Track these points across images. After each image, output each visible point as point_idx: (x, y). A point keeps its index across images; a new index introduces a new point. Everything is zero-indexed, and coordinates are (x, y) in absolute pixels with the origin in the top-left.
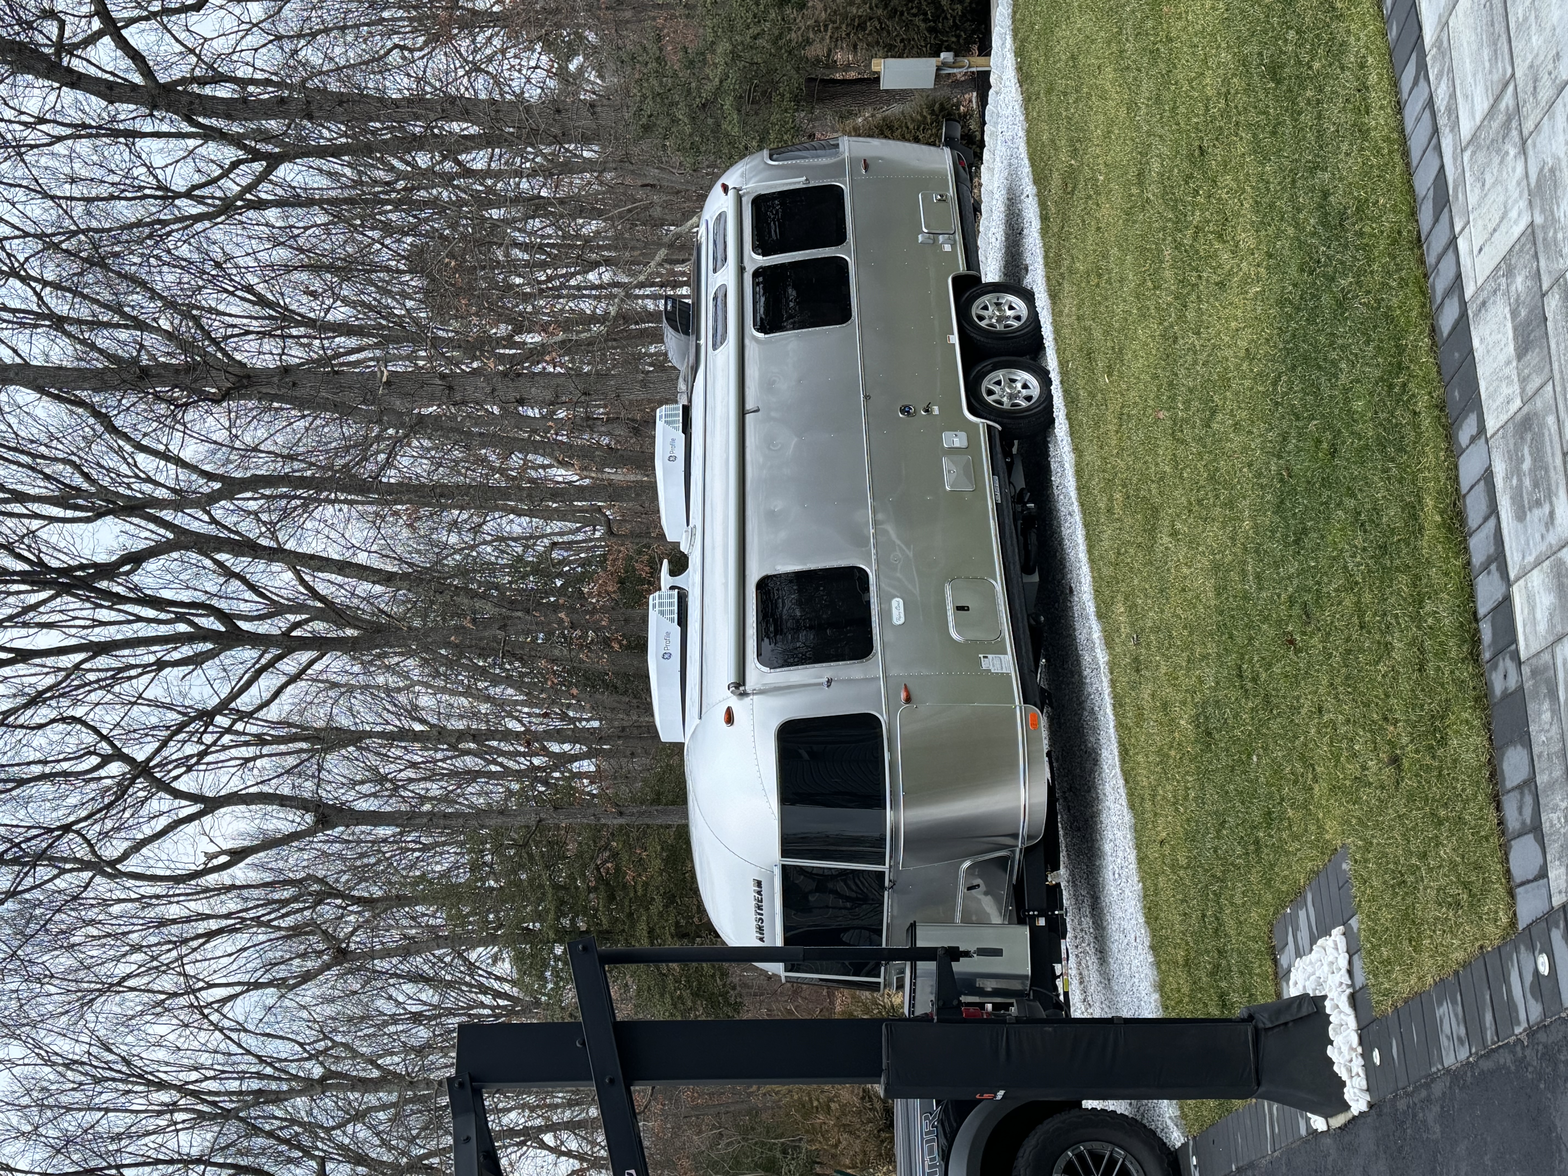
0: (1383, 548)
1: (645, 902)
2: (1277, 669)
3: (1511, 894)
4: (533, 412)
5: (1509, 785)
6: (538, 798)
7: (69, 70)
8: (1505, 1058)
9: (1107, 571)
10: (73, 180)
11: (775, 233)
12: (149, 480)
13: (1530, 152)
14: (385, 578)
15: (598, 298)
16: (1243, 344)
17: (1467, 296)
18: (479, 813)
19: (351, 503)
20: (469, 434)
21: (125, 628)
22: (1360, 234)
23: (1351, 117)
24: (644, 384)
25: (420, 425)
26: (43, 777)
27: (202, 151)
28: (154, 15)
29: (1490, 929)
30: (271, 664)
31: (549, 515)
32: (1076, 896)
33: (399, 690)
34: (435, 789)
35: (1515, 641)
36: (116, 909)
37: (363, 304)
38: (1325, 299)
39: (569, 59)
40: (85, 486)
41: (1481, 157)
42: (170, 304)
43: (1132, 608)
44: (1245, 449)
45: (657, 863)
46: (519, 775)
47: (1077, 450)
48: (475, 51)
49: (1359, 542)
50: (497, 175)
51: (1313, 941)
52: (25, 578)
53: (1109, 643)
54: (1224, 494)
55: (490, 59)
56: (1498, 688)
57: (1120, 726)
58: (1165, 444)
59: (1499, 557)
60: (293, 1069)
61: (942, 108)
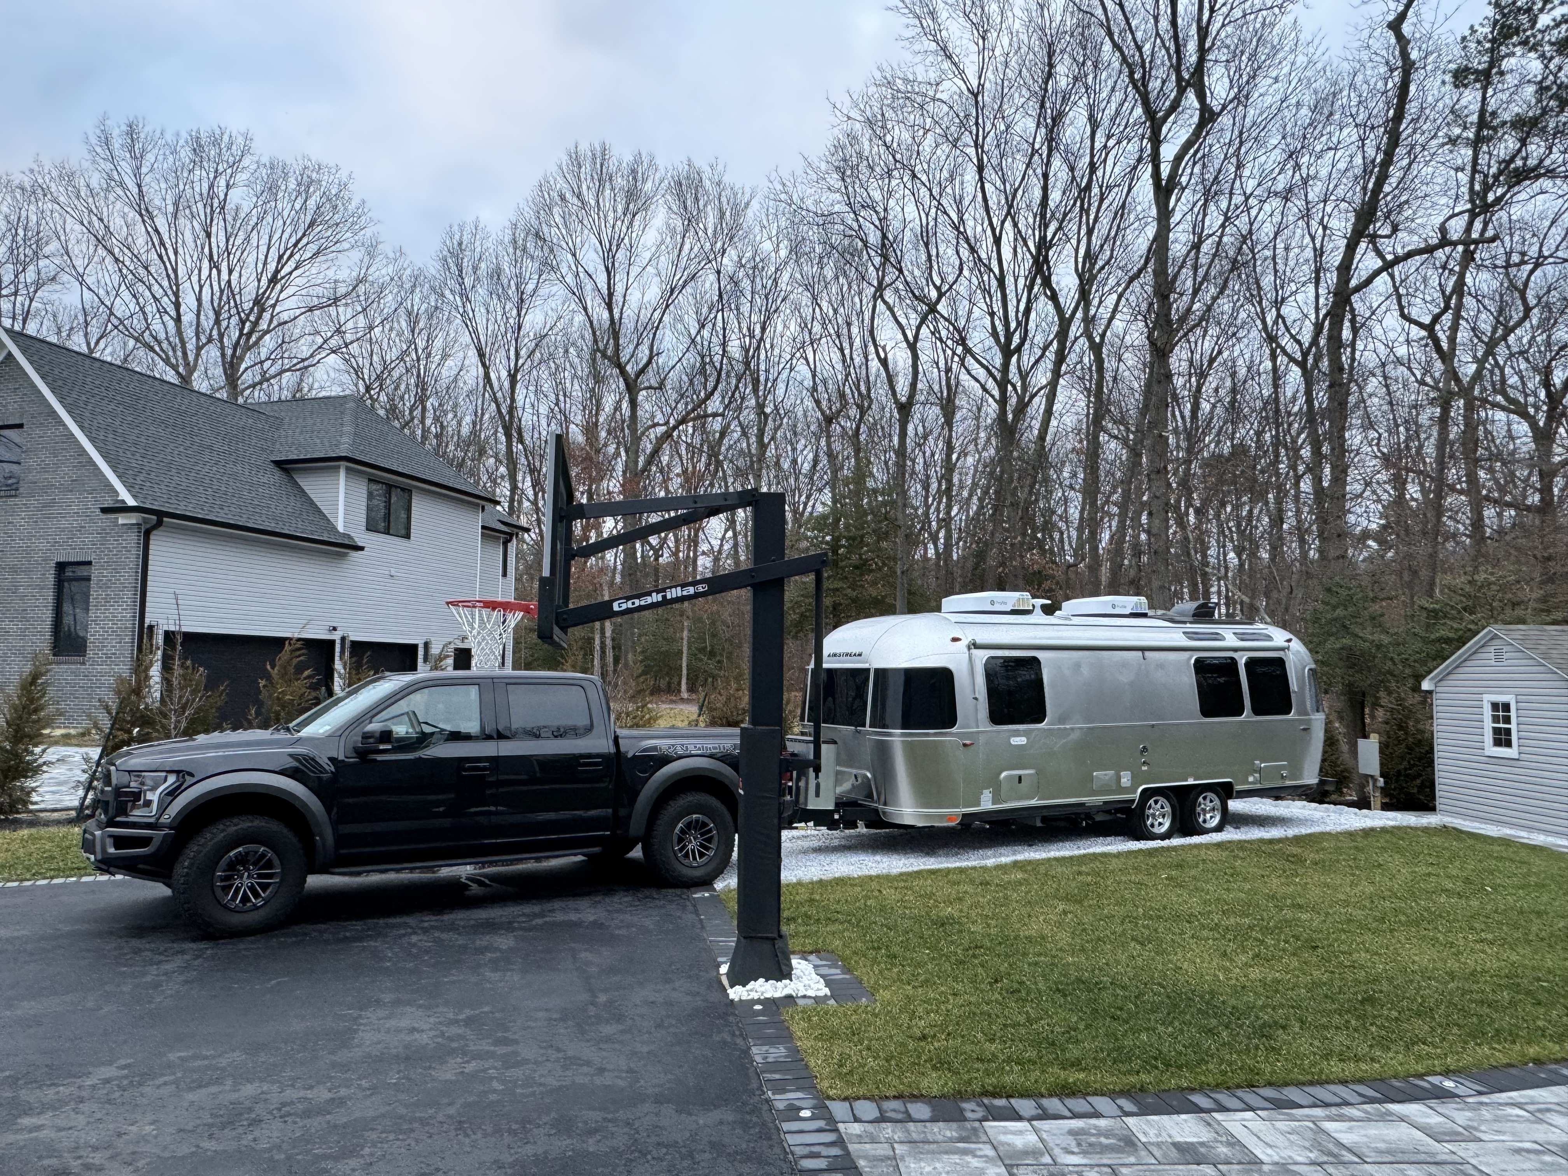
0: (1053, 1044)
1: (853, 587)
2: (980, 970)
3: (846, 1099)
4: (1144, 519)
5: (909, 1105)
6: (913, 525)
7: (1357, 243)
8: (754, 1085)
9: (1042, 869)
10: (1287, 249)
11: (1260, 670)
12: (1101, 302)
13: (1312, 1168)
14: (1042, 437)
15: (1218, 558)
16: (1185, 965)
17: (1215, 1114)
18: (904, 493)
19: (1088, 415)
20: (1130, 482)
21: (1013, 294)
22: (1257, 1048)
23: (1337, 1049)
24: (1162, 588)
25: (1135, 454)
26: (929, 256)
27: (1307, 322)
28: (1396, 289)
29: (826, 1084)
30: (991, 374)
31: (1080, 530)
32: (850, 837)
33: (976, 445)
34: (919, 467)
35: (994, 1119)
36: (857, 300)
37: (1212, 418)
38: (1214, 1022)
39: (1375, 540)
40: (1097, 267)
41: (1310, 1134)
42: (1209, 308)
43: (1020, 883)
44: (1118, 962)
45: (874, 594)
46: (926, 514)
47: (1118, 855)
48: (1378, 483)
49: (1057, 1029)
50: (1297, 498)
51: (822, 976)
52: (1043, 238)
53: (998, 867)
54: (1089, 946)
55: (1374, 492)
56: (967, 1106)
57: (948, 871)
58: (1120, 911)
59: (1045, 1115)
60: (770, 397)
61: (1345, 778)
